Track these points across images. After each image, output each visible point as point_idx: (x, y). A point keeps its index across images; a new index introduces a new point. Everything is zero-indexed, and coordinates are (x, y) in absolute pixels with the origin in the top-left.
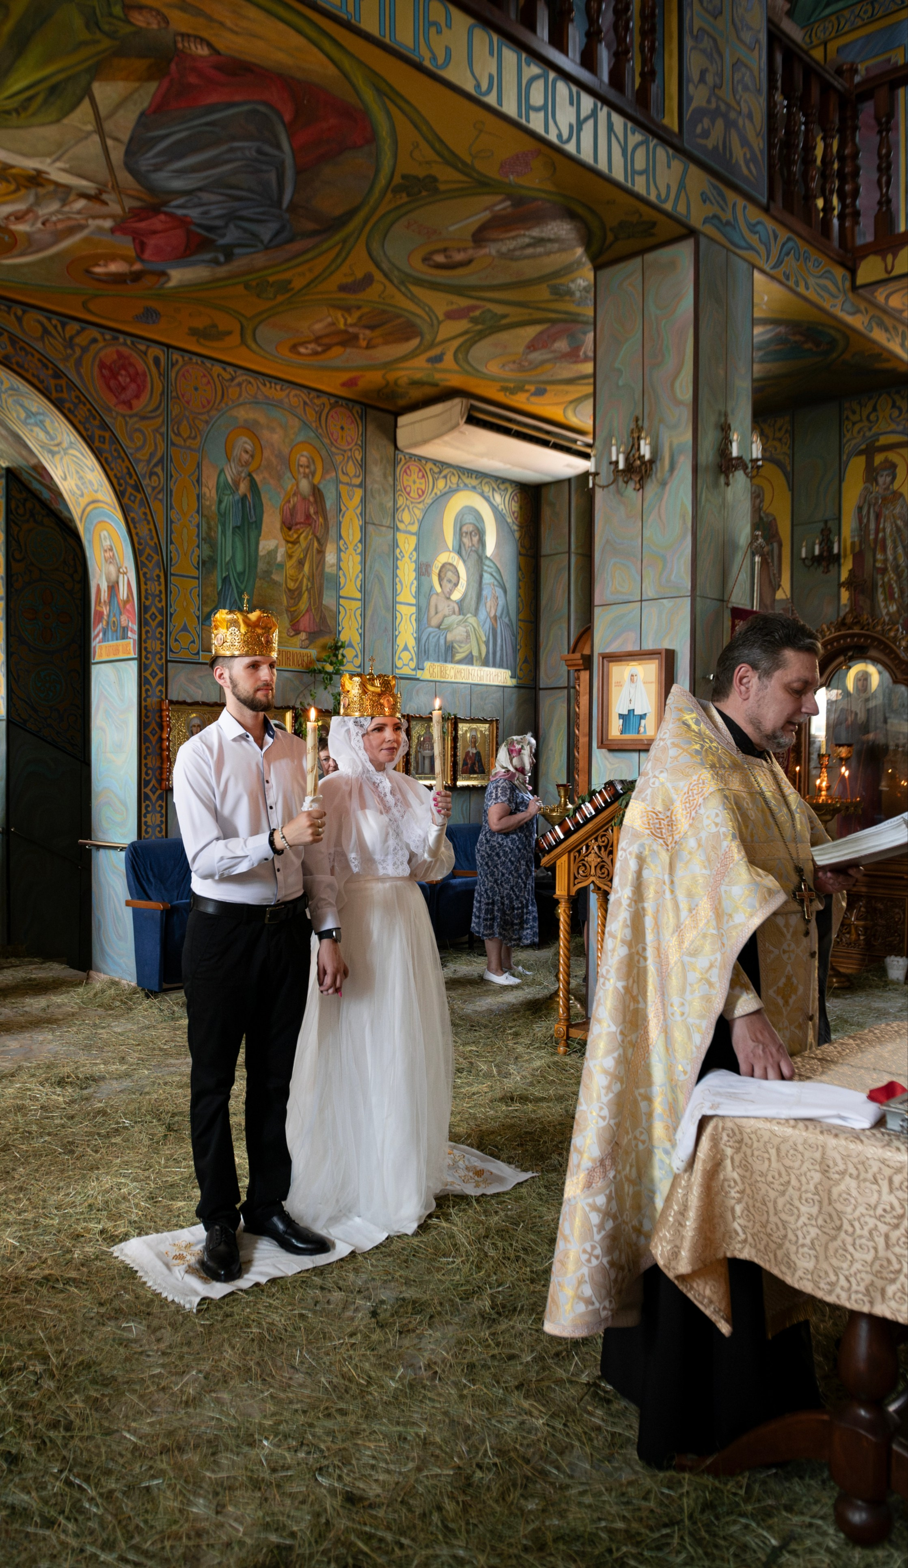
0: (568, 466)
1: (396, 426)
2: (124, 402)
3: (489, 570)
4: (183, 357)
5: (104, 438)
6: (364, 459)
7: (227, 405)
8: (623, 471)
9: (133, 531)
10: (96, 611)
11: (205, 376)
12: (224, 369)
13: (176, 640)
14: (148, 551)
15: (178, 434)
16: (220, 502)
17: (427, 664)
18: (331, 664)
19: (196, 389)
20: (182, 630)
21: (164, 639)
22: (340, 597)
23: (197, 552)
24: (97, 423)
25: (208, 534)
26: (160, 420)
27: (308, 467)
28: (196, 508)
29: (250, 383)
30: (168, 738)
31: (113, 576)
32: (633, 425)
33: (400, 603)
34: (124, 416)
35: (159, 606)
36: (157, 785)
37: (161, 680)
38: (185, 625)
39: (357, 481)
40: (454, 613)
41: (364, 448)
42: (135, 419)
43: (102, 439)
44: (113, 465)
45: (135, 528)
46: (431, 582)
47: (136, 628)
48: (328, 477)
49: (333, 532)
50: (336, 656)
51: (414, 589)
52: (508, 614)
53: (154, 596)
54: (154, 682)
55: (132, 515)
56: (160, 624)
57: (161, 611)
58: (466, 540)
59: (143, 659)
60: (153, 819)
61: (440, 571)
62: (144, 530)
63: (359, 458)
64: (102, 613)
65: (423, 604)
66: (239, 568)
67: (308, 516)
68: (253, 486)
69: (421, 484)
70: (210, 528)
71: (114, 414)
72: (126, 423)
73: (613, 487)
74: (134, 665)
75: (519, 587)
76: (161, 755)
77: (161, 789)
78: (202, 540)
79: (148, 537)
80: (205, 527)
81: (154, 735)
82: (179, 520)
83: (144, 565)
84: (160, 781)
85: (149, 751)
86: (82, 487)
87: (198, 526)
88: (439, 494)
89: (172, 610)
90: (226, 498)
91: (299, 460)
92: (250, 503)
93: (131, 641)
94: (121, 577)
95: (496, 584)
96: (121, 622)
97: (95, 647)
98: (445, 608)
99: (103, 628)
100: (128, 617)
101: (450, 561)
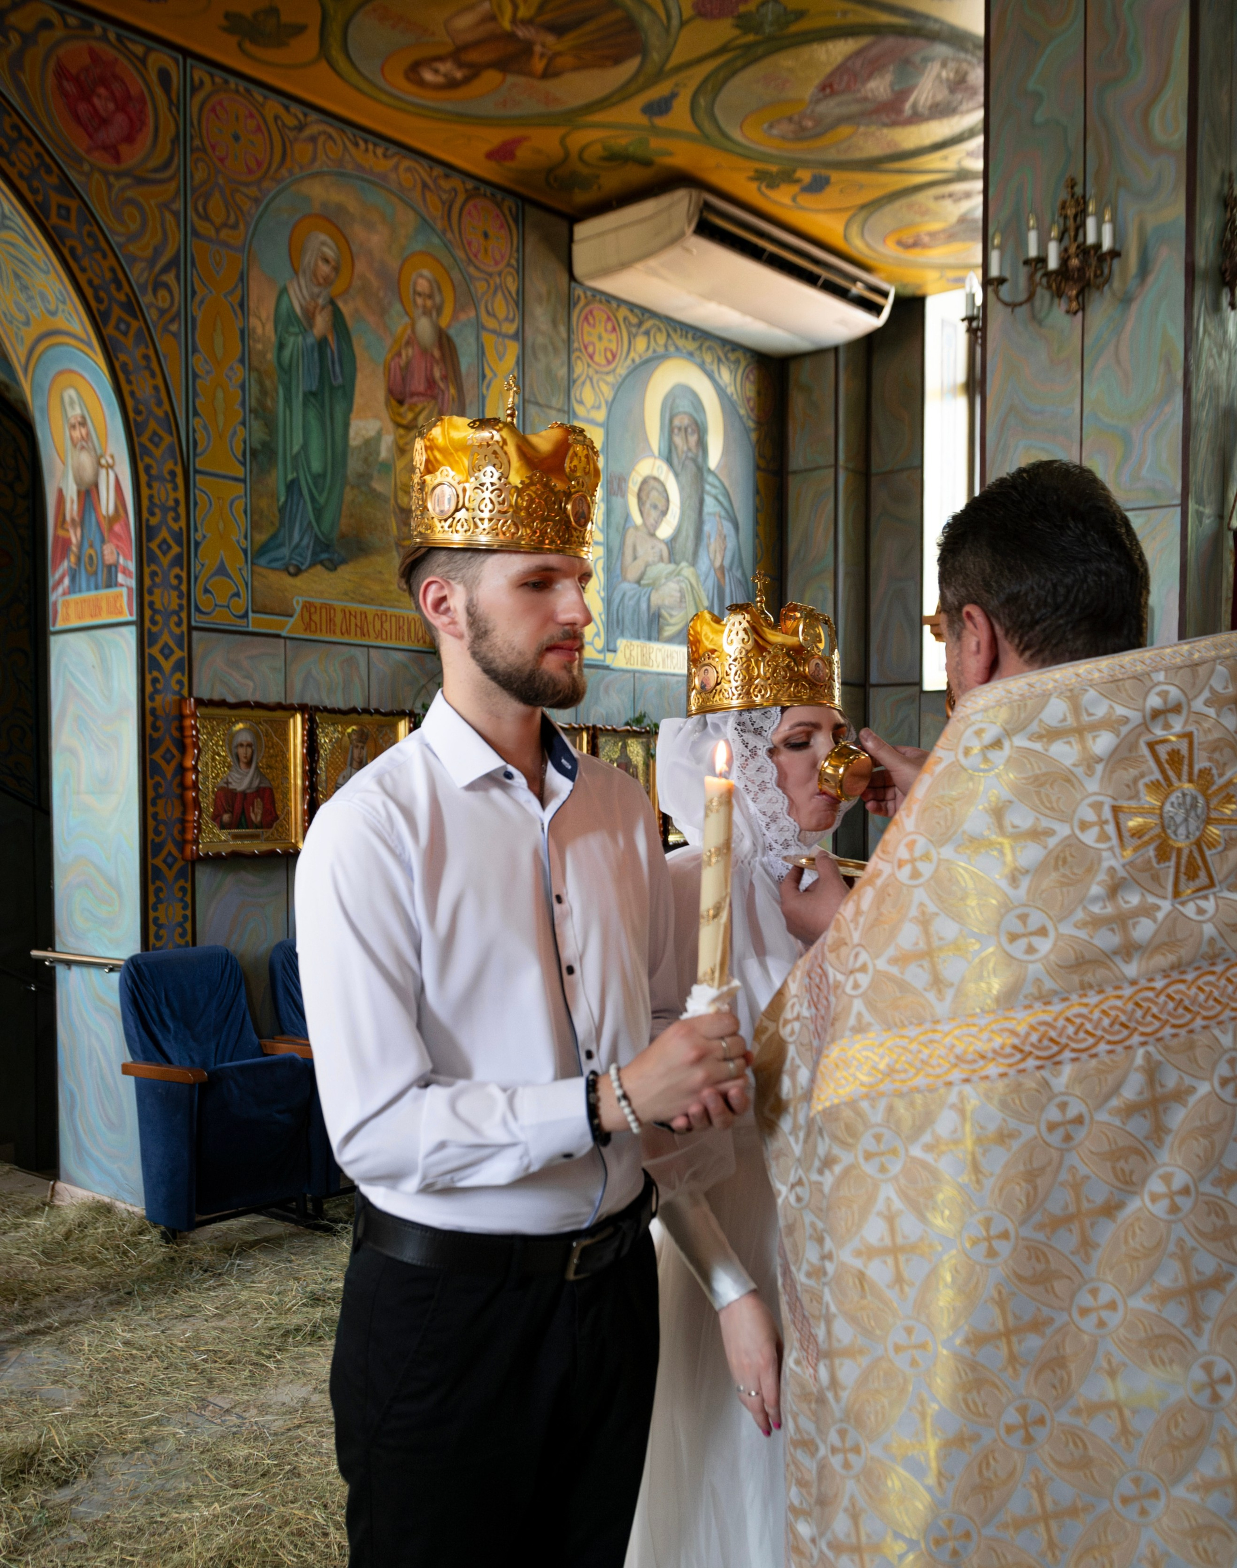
0: (843, 322)
1: (571, 240)
2: (105, 148)
3: (714, 491)
4: (212, 76)
5: (68, 210)
6: (522, 292)
7: (291, 172)
8: (1056, 272)
9: (126, 388)
10: (56, 538)
11: (252, 116)
12: (287, 108)
13: (206, 591)
14: (153, 425)
15: (206, 218)
16: (281, 346)
17: (621, 643)
19: (236, 138)
21: (184, 587)
24: (54, 180)
25: (261, 403)
26: (173, 186)
27: (430, 296)
28: (238, 355)
29: (330, 137)
30: (195, 768)
31: (88, 474)
32: (1064, 194)
34: (105, 173)
35: (175, 527)
36: (176, 852)
37: (180, 662)
38: (222, 565)
39: (511, 328)
40: (661, 559)
41: (521, 271)
42: (126, 181)
43: (65, 212)
44: (85, 262)
45: (129, 382)
46: (626, 506)
47: (132, 566)
48: (463, 317)
52: (741, 564)
53: (165, 509)
54: (167, 665)
55: (123, 357)
56: (177, 561)
57: (178, 537)
58: (678, 440)
59: (147, 624)
60: (171, 912)
61: (640, 490)
62: (144, 387)
63: (513, 289)
64: (67, 542)
65: (616, 544)
66: (316, 466)
67: (431, 383)
68: (338, 320)
69: (610, 341)
70: (264, 392)
71: (86, 167)
72: (110, 186)
73: (1023, 310)
74: (129, 635)
75: (756, 522)
76: (182, 798)
77: (183, 859)
78: (250, 411)
79: (152, 401)
80: (255, 389)
81: (168, 762)
82: (208, 373)
83: (146, 452)
84: (182, 845)
85: (161, 791)
86: (27, 306)
87: (243, 387)
88: (638, 360)
89: (199, 537)
90: (292, 339)
91: (415, 284)
92: (332, 353)
93: (124, 591)
94: (103, 472)
95: (723, 513)
96: (103, 555)
97: (55, 604)
98: (648, 551)
99: (70, 568)
100: (117, 547)
101: (655, 473)
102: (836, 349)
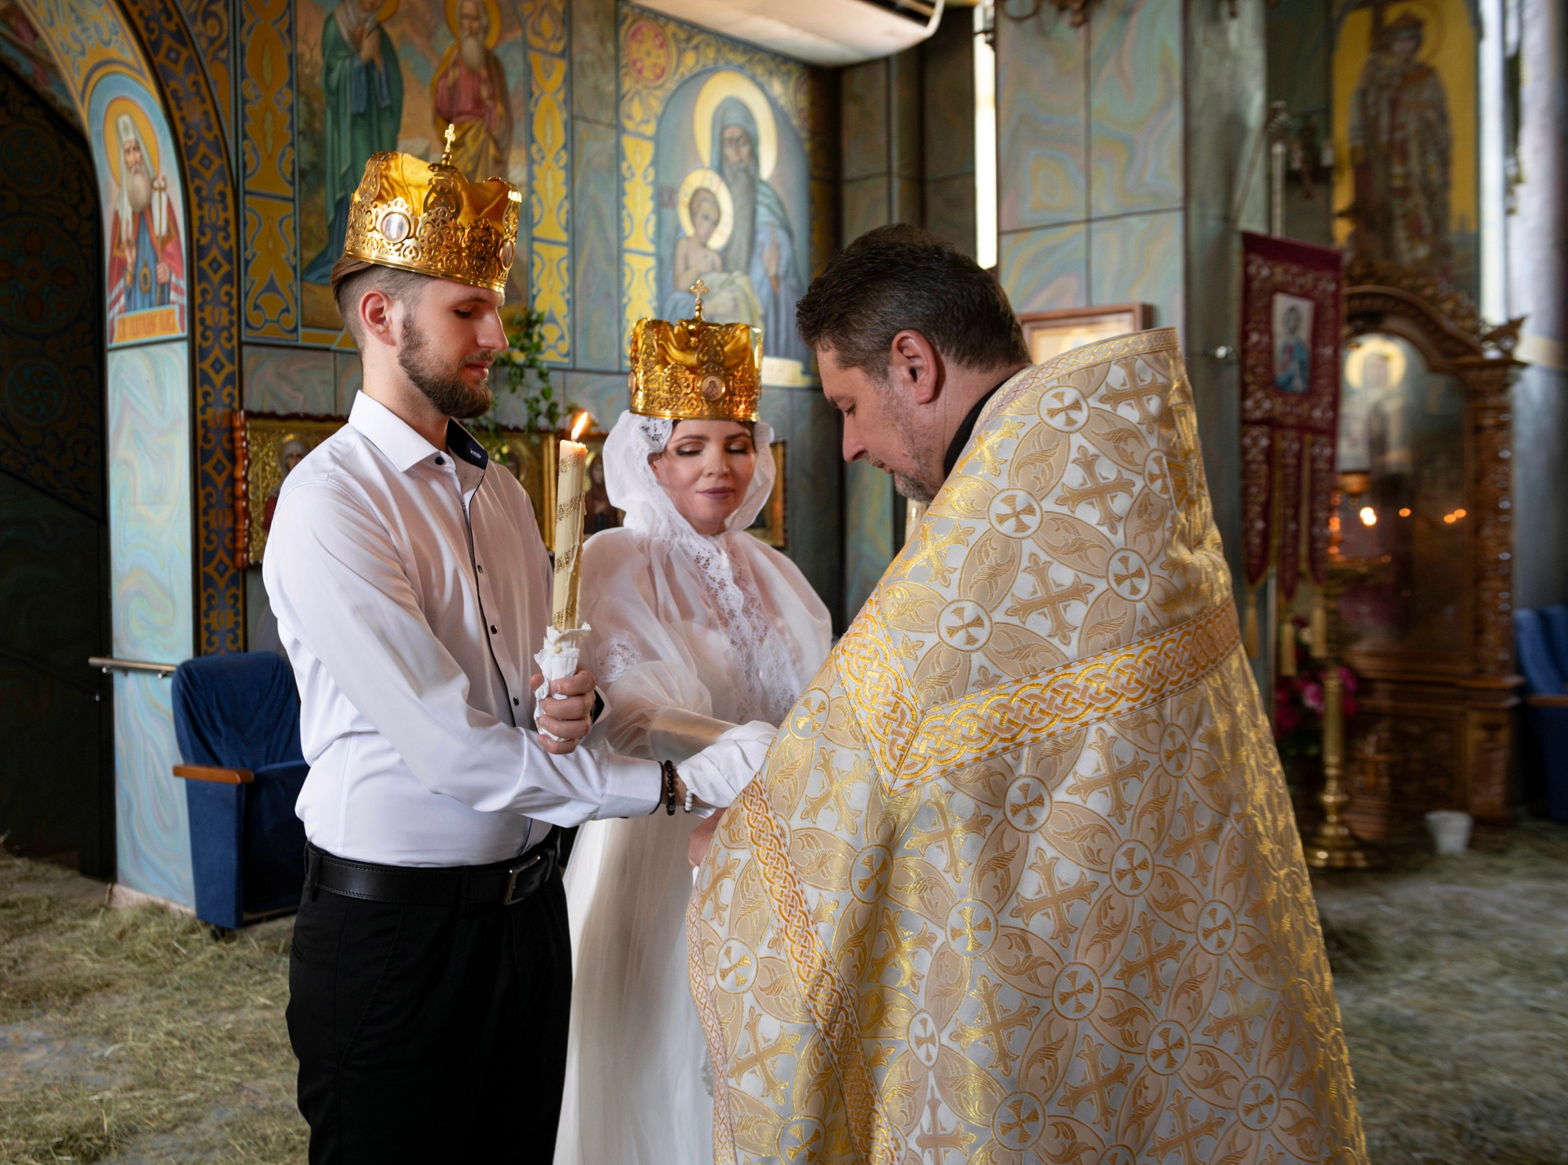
0: (891, 33)
3: (767, 201)
6: (568, 12)
9: (177, 115)
10: (113, 259)
13: (256, 307)
14: (203, 149)
16: (329, 70)
18: (522, 349)
20: (264, 291)
21: (234, 303)
22: (534, 239)
23: (290, 154)
25: (309, 124)
27: (477, 18)
28: (287, 79)
30: (245, 478)
31: (142, 197)
33: (630, 251)
35: (226, 246)
36: (227, 560)
37: (231, 375)
38: (272, 282)
39: (558, 47)
40: (713, 269)
45: (180, 109)
46: (676, 218)
47: (183, 284)
48: (510, 37)
49: (519, 130)
50: (529, 336)
51: (651, 229)
52: (796, 273)
53: (215, 230)
54: (218, 379)
55: (173, 84)
56: (228, 279)
57: (228, 256)
58: (730, 152)
59: (198, 340)
60: (223, 619)
61: (691, 201)
62: (194, 113)
63: (560, 8)
64: (122, 263)
65: (667, 253)
67: (478, 102)
68: (385, 45)
69: (658, 57)
70: (312, 114)
73: (1033, 22)
74: (181, 351)
75: (812, 230)
76: (233, 507)
77: (235, 567)
78: (299, 133)
79: (203, 125)
80: (303, 112)
81: (220, 473)
82: (257, 98)
83: (196, 174)
84: (233, 553)
85: (213, 501)
86: (83, 37)
87: (291, 110)
88: (687, 75)
89: (249, 255)
90: (339, 64)
91: (461, 7)
92: (380, 75)
93: (176, 308)
94: (156, 195)
95: (777, 222)
96: (156, 276)
97: (112, 321)
98: (699, 261)
99: (126, 287)
100: (170, 266)
101: (707, 185)
102: (886, 59)
